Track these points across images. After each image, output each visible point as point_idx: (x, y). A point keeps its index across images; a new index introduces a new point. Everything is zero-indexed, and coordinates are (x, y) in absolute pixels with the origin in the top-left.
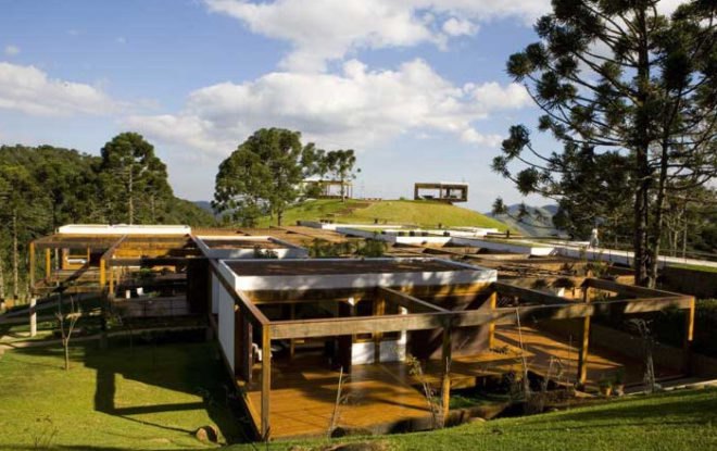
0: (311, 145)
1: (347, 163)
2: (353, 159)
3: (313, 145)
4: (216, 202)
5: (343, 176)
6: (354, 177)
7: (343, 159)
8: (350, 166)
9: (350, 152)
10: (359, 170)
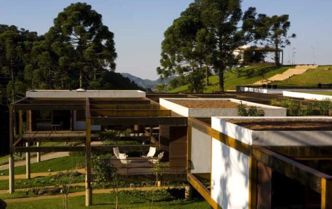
0: (252, 10)
1: (281, 28)
2: (287, 25)
3: (254, 9)
4: (162, 68)
5: (277, 42)
6: (289, 43)
7: (277, 26)
8: (284, 32)
9: (285, 18)
10: (294, 36)
